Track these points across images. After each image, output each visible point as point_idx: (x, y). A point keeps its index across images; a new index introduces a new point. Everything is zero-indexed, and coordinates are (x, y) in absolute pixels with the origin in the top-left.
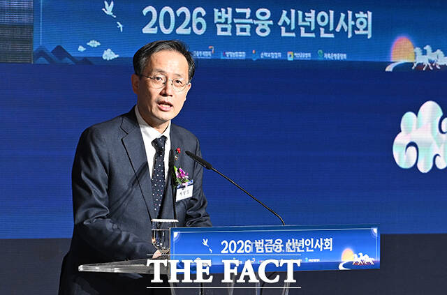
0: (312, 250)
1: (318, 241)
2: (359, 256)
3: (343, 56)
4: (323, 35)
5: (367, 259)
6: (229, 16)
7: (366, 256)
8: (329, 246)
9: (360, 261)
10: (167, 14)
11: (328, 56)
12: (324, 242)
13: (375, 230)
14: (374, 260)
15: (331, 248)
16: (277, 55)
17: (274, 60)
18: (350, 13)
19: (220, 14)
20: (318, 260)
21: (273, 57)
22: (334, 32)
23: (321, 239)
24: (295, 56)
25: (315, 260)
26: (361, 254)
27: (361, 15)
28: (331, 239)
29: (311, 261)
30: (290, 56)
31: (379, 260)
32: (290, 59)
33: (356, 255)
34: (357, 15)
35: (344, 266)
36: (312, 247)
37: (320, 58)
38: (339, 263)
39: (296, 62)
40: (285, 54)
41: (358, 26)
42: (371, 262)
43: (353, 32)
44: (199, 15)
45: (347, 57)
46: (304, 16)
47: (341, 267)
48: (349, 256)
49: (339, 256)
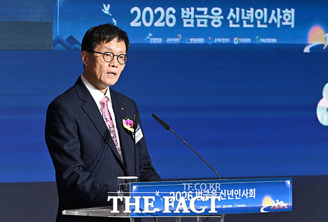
0: (240, 198)
1: (244, 191)
2: (276, 202)
3: (274, 41)
4: (259, 26)
5: (282, 204)
6: (192, 13)
7: (282, 202)
8: (253, 195)
9: (277, 206)
10: (148, 13)
11: (263, 41)
12: (249, 192)
13: (289, 182)
14: (287, 205)
15: (254, 196)
16: (226, 40)
17: (225, 44)
18: (279, 10)
19: (185, 12)
20: (244, 206)
21: (223, 42)
22: (267, 23)
23: (247, 190)
24: (239, 41)
25: (242, 206)
26: (277, 200)
27: (286, 11)
28: (255, 189)
29: (239, 206)
30: (236, 41)
31: (291, 204)
32: (236, 43)
33: (274, 201)
34: (284, 11)
35: (264, 210)
36: (240, 195)
37: (258, 42)
38: (260, 208)
39: (240, 45)
40: (232, 39)
41: (285, 19)
42: (285, 206)
43: (281, 24)
44: (171, 13)
45: (277, 41)
46: (246, 13)
47: (262, 211)
48: (268, 202)
49: (261, 202)
